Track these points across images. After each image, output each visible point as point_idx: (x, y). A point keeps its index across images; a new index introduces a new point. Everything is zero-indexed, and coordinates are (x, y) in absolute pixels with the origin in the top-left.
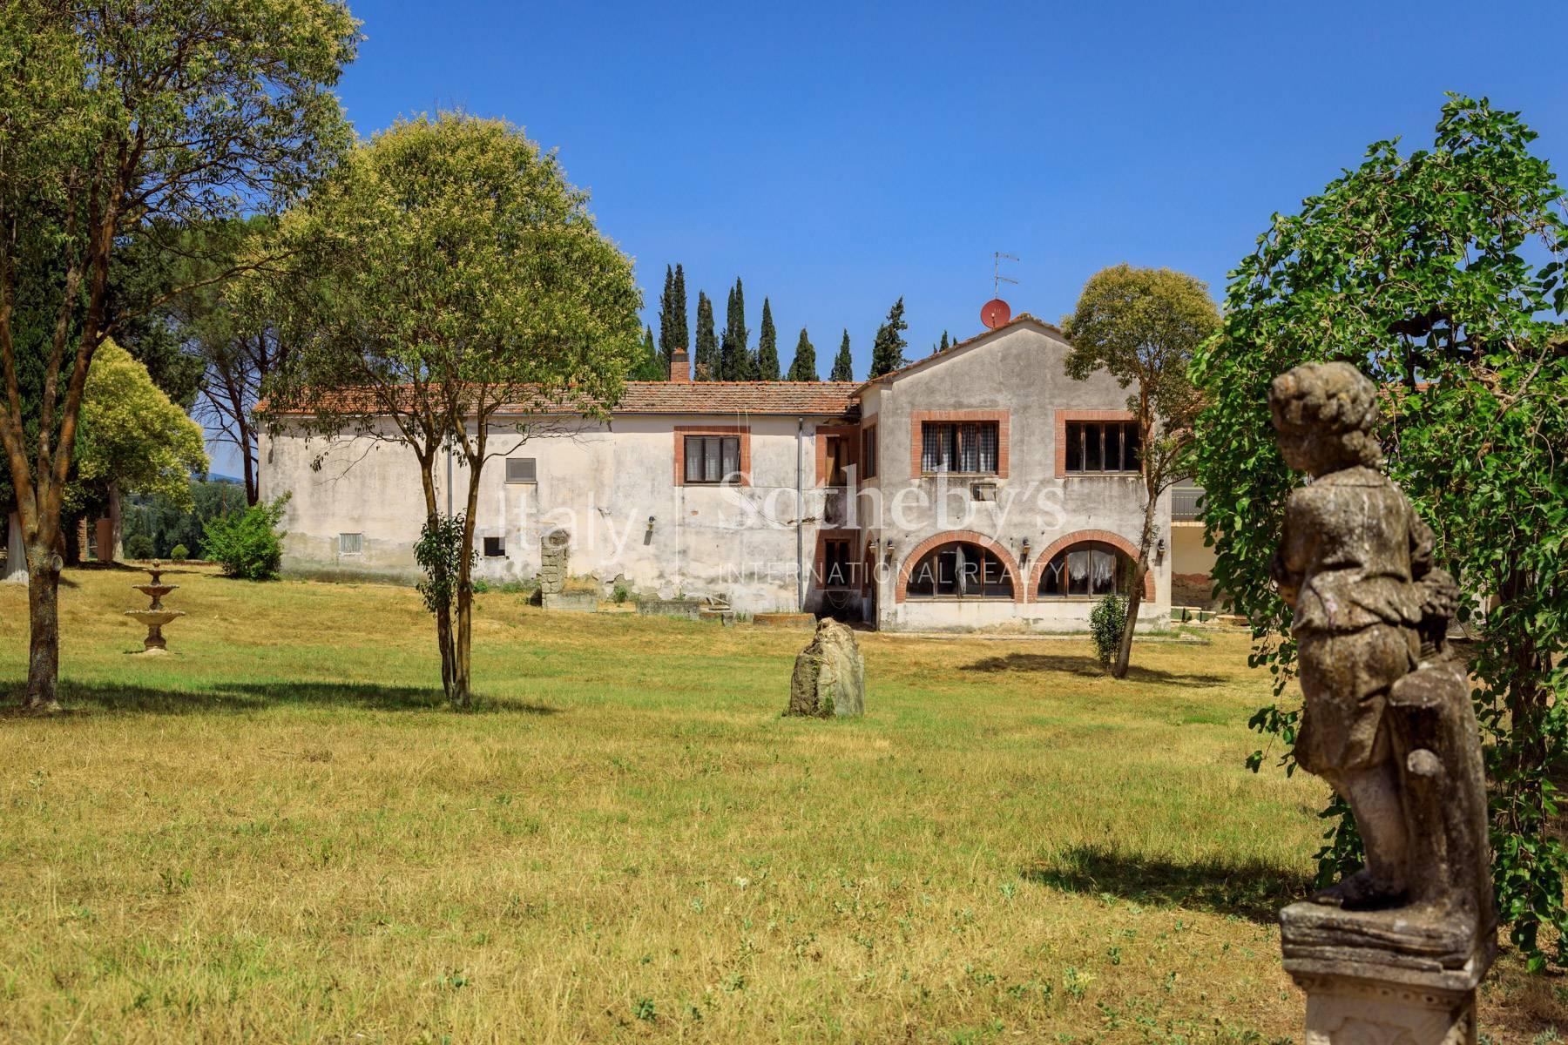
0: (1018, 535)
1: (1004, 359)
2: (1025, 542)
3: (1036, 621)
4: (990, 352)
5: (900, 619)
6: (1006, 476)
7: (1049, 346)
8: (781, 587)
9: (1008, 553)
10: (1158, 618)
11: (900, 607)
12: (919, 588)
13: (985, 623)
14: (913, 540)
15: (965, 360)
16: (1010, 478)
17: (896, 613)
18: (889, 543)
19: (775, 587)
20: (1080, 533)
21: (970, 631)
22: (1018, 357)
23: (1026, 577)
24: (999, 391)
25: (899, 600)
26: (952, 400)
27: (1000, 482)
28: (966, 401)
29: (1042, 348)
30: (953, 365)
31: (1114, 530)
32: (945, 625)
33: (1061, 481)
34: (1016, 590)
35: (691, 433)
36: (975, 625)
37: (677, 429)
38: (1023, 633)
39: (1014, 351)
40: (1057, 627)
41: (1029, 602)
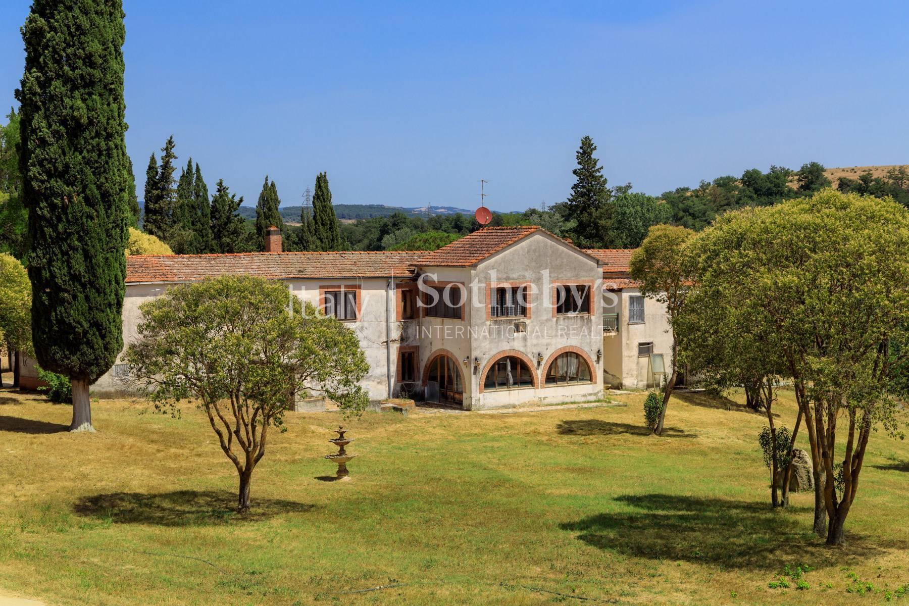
0: (536, 351)
1: (528, 252)
2: (539, 354)
3: (545, 398)
4: (522, 248)
5: (481, 403)
6: (530, 318)
7: (549, 244)
8: (378, 383)
9: (531, 361)
10: (598, 392)
11: (482, 395)
12: (490, 384)
13: (522, 401)
14: (487, 357)
15: (511, 253)
16: (532, 319)
17: (479, 400)
18: (476, 359)
19: (375, 383)
20: (564, 348)
21: (514, 407)
22: (535, 251)
23: (539, 374)
24: (527, 270)
25: (480, 392)
26: (505, 276)
27: (527, 321)
28: (511, 276)
29: (546, 245)
30: (505, 256)
31: (578, 345)
32: (502, 404)
33: (555, 320)
34: (535, 381)
35: (329, 290)
36: (517, 403)
37: (321, 287)
38: (539, 406)
39: (533, 248)
40: (555, 401)
41: (542, 388)
